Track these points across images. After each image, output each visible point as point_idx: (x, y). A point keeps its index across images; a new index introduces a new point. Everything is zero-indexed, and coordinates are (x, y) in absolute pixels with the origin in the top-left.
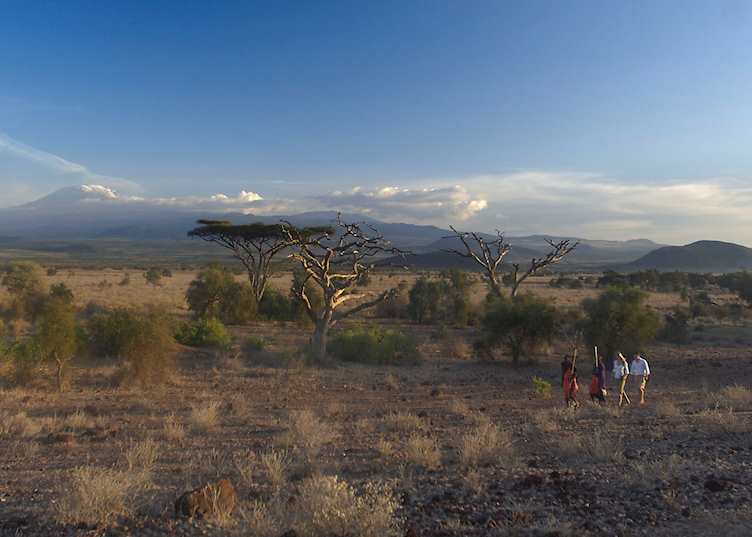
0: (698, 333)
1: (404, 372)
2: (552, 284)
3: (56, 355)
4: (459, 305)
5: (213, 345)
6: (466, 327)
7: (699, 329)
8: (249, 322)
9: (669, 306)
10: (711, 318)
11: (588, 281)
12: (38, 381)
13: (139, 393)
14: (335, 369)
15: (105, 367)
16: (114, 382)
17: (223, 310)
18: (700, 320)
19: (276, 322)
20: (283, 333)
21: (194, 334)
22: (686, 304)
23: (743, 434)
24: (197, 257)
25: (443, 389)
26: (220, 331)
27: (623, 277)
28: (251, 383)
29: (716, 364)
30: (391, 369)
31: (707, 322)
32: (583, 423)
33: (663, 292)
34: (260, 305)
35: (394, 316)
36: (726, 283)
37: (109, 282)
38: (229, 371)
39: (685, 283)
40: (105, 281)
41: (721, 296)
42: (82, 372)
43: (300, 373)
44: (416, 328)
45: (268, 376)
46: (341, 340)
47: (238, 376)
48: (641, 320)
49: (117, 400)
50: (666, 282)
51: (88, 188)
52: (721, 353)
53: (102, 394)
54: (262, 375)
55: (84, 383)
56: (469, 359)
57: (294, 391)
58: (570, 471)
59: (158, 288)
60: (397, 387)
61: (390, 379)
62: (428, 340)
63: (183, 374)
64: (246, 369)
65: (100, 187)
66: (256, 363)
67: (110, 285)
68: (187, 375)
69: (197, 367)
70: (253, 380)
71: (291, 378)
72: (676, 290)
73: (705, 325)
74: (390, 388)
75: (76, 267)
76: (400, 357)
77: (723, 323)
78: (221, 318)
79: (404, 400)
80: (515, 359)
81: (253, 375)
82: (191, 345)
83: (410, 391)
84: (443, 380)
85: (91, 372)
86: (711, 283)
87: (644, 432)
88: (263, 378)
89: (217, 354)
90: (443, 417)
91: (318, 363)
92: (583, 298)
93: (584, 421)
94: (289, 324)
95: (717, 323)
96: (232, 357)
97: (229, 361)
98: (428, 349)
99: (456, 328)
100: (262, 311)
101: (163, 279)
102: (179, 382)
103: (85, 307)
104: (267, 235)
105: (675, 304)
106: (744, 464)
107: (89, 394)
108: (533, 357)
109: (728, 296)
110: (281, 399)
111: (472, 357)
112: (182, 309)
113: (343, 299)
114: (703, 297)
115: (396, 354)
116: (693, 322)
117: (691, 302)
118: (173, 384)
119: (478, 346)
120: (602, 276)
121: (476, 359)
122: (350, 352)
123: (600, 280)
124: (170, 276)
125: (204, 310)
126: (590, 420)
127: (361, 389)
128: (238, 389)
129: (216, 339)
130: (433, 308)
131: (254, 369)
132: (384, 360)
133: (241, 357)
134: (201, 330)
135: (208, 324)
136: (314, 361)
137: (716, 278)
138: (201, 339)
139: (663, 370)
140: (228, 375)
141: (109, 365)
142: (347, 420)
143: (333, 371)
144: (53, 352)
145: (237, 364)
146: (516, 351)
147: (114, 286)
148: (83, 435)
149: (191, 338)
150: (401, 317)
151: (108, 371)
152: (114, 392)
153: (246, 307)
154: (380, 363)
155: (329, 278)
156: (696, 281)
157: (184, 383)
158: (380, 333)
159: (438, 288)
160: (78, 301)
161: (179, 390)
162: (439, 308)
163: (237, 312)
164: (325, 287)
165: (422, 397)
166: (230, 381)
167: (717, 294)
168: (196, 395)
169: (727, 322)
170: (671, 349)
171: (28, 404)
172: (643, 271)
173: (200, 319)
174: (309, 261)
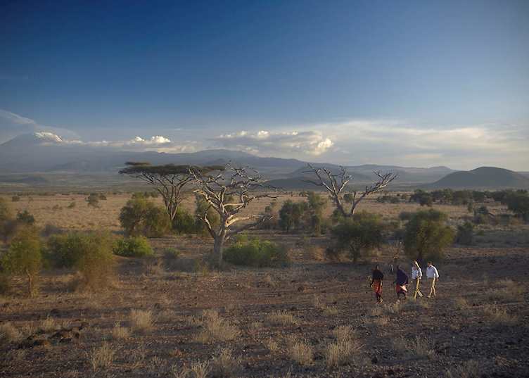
0: (479, 237)
1: (278, 272)
2: (379, 200)
3: (27, 271)
4: (315, 220)
5: (141, 255)
6: (320, 235)
7: (481, 233)
8: (166, 235)
9: (459, 216)
10: (488, 225)
11: (404, 197)
12: (14, 289)
13: (90, 296)
14: (230, 271)
15: (63, 276)
16: (71, 288)
17: (147, 227)
18: (481, 227)
19: (185, 235)
20: (191, 243)
21: (127, 247)
22: (471, 215)
23: (513, 327)
24: (124, 184)
25: (306, 285)
26: (146, 244)
27: (427, 194)
28: (171, 285)
29: (492, 261)
30: (269, 270)
31: (486, 228)
32: (405, 315)
33: (456, 204)
34: (173, 223)
35: (269, 228)
36: (499, 197)
37: (60, 206)
38: (154, 276)
39: (471, 198)
40: (57, 205)
41: (495, 208)
42: (45, 280)
43: (204, 276)
44: (285, 237)
45: (182, 279)
46: (233, 250)
47: (161, 279)
48: (442, 233)
49: (74, 302)
50: (457, 198)
51: (40, 135)
52: (496, 252)
53: (63, 297)
54: (178, 278)
55: (48, 289)
56: (322, 261)
57: (202, 290)
58: (401, 368)
59: (97, 209)
60: (274, 284)
61: (269, 279)
62: (293, 246)
63: (120, 279)
64: (166, 273)
65: (50, 134)
66: (173, 269)
67: (61, 208)
68: (124, 279)
69: (131, 272)
70: (172, 282)
71: (199, 279)
72: (465, 203)
73: (485, 230)
74: (269, 285)
75: (34, 194)
76: (274, 261)
77: (497, 229)
78: (145, 234)
79: (279, 295)
80: (355, 260)
81: (171, 278)
82: (126, 256)
83: (284, 288)
84: (306, 278)
85: (53, 280)
86: (488, 198)
87: (447, 324)
88: (179, 281)
89: (145, 263)
90: (308, 310)
91: (218, 268)
92: (400, 211)
93: (405, 313)
94: (194, 236)
95: (493, 229)
96: (156, 264)
97: (154, 268)
98: (294, 253)
99: (312, 236)
100: (175, 227)
101: (101, 202)
102: (118, 286)
103: (44, 227)
104: (177, 173)
105: (464, 214)
106: (516, 361)
107: (53, 299)
108: (367, 259)
109: (500, 207)
110: (193, 297)
111: (325, 259)
112: (116, 226)
113: (234, 220)
114: (483, 210)
115: (272, 258)
116: (477, 228)
117: (475, 214)
118: (114, 288)
119: (329, 252)
120: (414, 193)
121: (329, 260)
122: (240, 259)
123: (412, 196)
124: (105, 199)
125: (133, 228)
126: (409, 312)
127: (249, 287)
128: (161, 290)
129: (142, 250)
130: (296, 222)
131: (172, 273)
132: (263, 263)
133: (162, 264)
134: (132, 245)
135: (137, 240)
136: (215, 266)
137: (492, 193)
138: (132, 251)
139: (456, 266)
140: (153, 279)
141: (66, 274)
142: (241, 314)
143: (229, 273)
144: (25, 268)
145: (160, 270)
146: (355, 255)
147: (64, 209)
148: (54, 336)
149: (125, 251)
150: (274, 229)
151: (66, 279)
152: (72, 296)
153: (164, 225)
154: (261, 266)
155: (223, 206)
156: (478, 196)
157: (122, 286)
158: (260, 243)
159: (300, 207)
160: (38, 222)
161: (119, 292)
162: (301, 221)
163: (157, 228)
164: (221, 213)
165: (292, 292)
166: (156, 283)
167: (492, 206)
168: (132, 296)
169: (499, 228)
170: (461, 249)
171: (8, 309)
172: (442, 190)
173: (131, 236)
174: (209, 195)
